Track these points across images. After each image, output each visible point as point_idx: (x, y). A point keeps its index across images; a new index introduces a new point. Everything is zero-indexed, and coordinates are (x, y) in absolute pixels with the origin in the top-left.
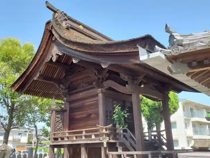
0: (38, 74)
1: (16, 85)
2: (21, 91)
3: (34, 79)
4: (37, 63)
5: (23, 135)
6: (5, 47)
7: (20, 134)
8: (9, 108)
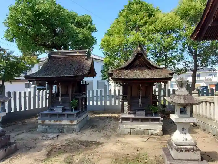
0: (212, 20)
1: (194, 35)
2: (200, 39)
3: (209, 26)
4: (210, 11)
5: (214, 76)
6: (182, 7)
7: (211, 75)
8: (194, 54)
